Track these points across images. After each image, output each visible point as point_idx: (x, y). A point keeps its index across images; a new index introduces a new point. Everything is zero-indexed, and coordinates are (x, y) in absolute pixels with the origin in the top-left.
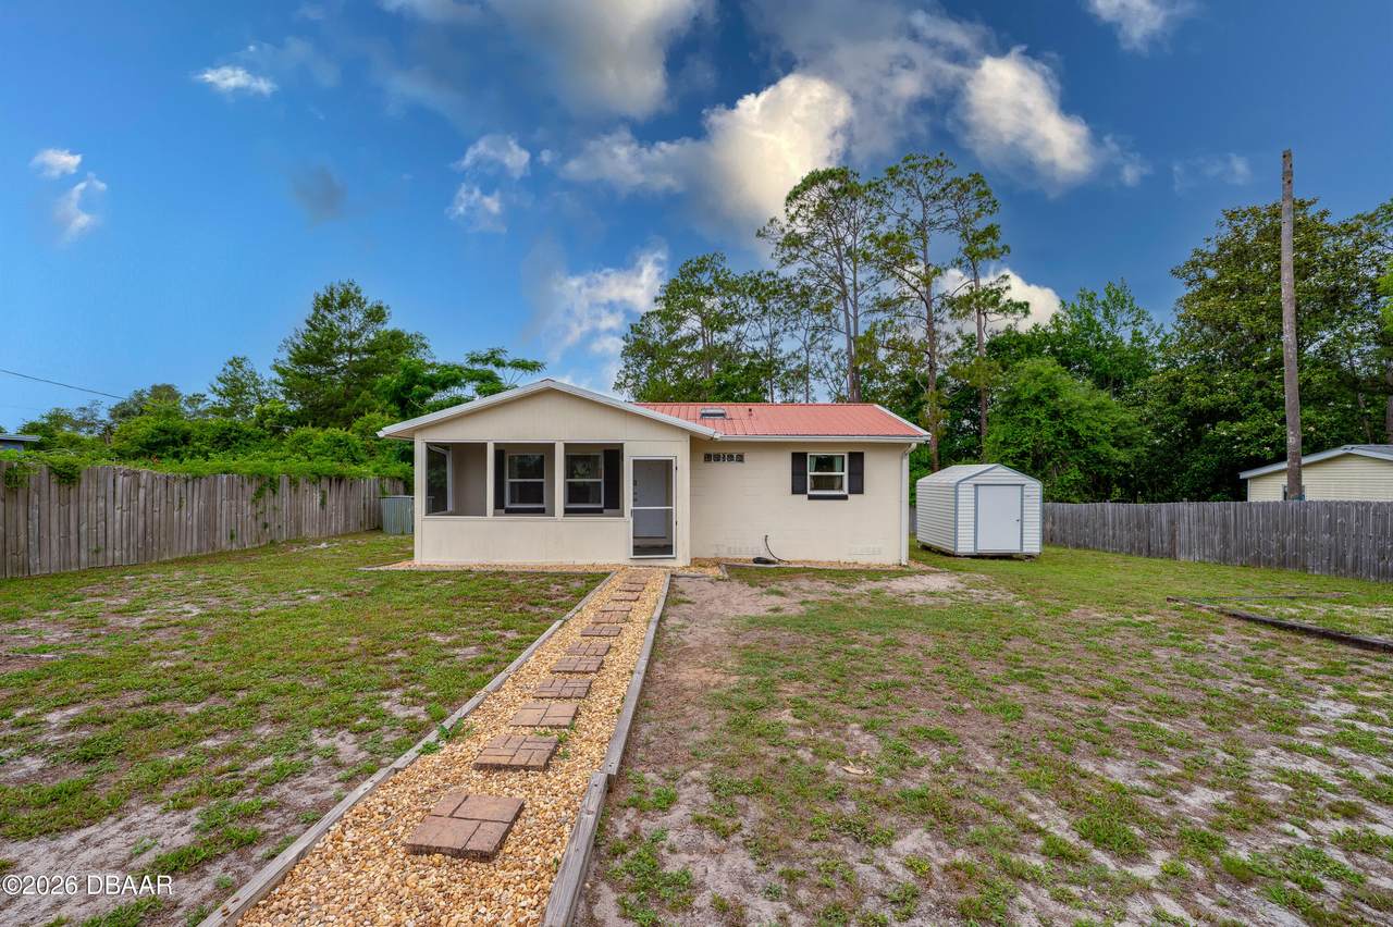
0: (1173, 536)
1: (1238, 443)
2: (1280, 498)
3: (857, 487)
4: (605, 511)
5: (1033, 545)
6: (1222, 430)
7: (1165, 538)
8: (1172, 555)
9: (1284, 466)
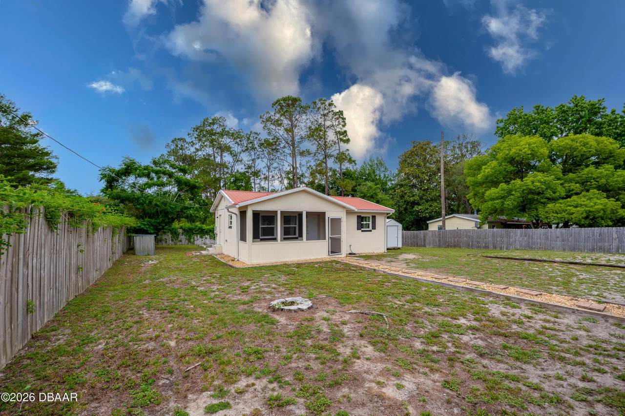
0: (425, 240)
1: (420, 212)
2: (437, 229)
3: (374, 228)
4: (299, 238)
5: (400, 246)
6: (416, 208)
7: (422, 241)
8: (424, 246)
9: (441, 219)
